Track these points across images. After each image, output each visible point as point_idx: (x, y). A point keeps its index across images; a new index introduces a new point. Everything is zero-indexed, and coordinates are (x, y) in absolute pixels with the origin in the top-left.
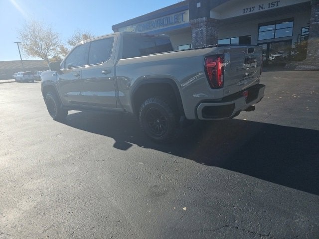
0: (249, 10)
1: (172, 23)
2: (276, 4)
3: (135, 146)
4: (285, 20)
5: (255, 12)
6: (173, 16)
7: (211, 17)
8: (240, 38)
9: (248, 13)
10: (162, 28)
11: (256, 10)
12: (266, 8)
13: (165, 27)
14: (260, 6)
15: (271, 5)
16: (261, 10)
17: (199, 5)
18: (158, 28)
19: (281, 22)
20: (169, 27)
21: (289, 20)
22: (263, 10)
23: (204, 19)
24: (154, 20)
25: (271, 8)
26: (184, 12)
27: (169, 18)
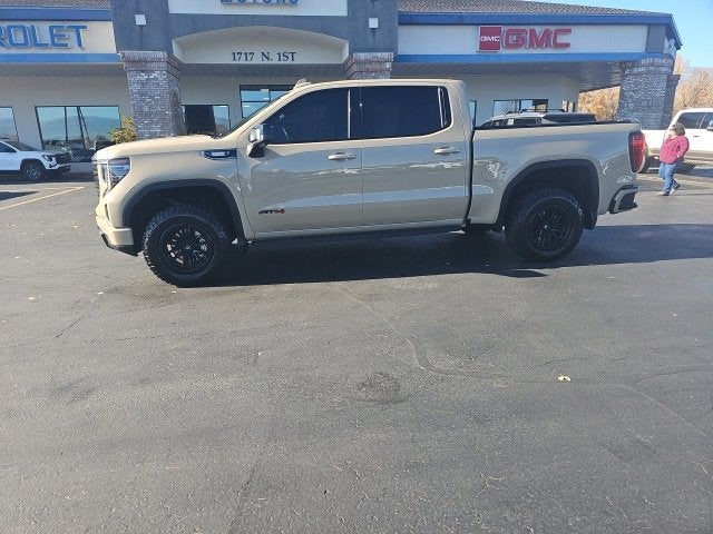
0: (243, 56)
1: (43, 46)
2: (290, 56)
5: (253, 62)
6: (46, 26)
7: (175, 55)
9: (243, 62)
10: (4, 51)
11: (257, 60)
12: (275, 61)
14: (263, 54)
15: (282, 57)
16: (266, 62)
17: (140, 20)
22: (270, 62)
23: (161, 55)
25: (282, 62)
27: (33, 29)
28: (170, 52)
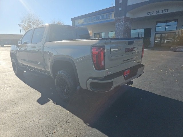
0: (150, 13)
1: (105, 19)
2: (166, 11)
3: (51, 101)
4: (173, 20)
5: (153, 15)
6: (106, 14)
7: (127, 16)
8: (145, 29)
9: (150, 15)
10: (99, 21)
11: (155, 14)
12: (161, 13)
13: (101, 21)
14: (157, 11)
15: (163, 11)
16: (158, 14)
17: (120, 9)
18: (97, 21)
19: (170, 21)
20: (103, 21)
21: (175, 20)
22: (159, 14)
23: (123, 17)
24: (95, 16)
25: (163, 13)
26: (112, 12)
27: (104, 16)
28: (125, 16)
